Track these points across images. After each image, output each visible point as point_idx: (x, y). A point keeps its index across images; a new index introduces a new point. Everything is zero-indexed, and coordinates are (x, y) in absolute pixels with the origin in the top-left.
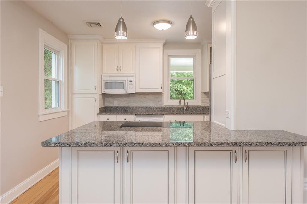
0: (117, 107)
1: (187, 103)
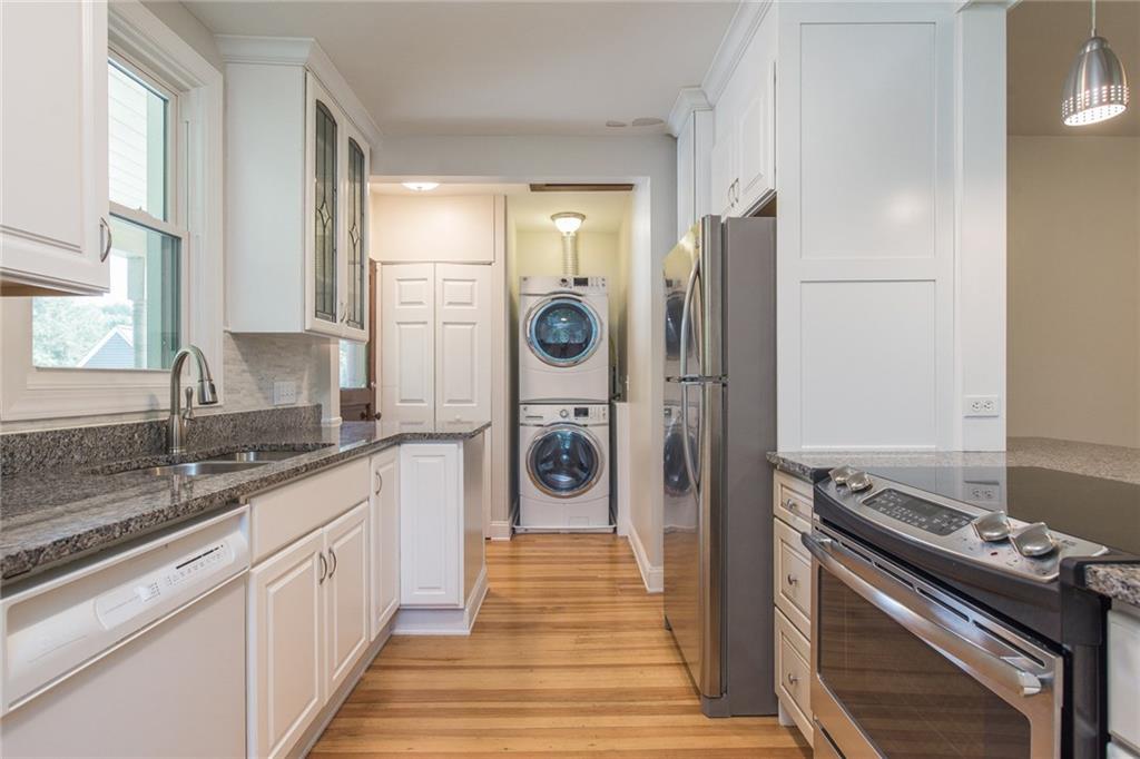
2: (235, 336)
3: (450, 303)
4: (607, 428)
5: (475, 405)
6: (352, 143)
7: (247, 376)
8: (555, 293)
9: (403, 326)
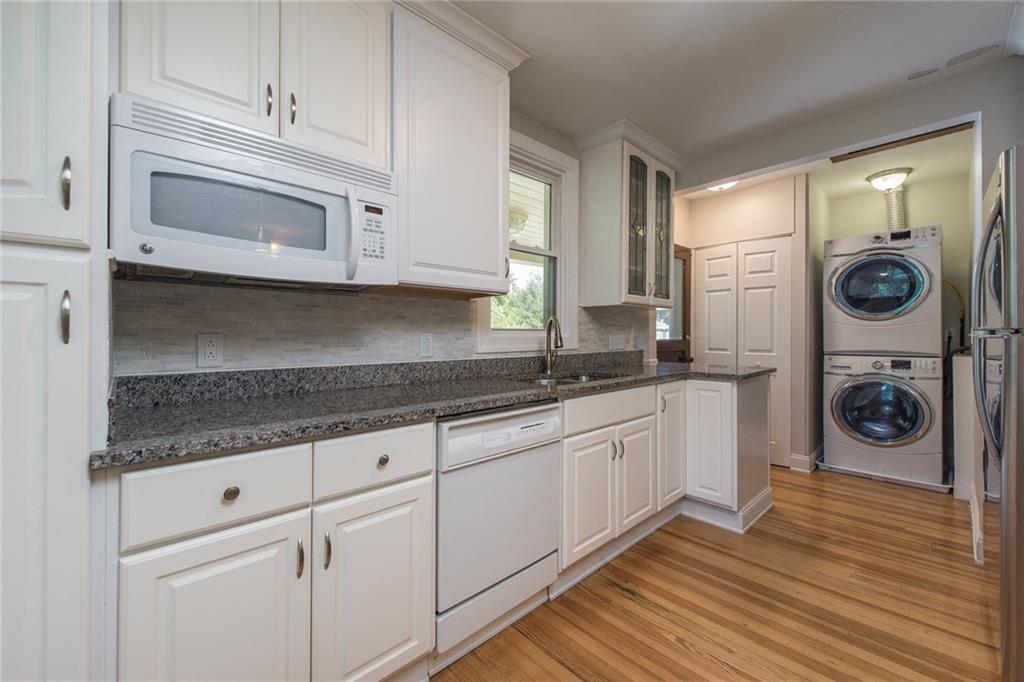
2: (585, 308)
3: (751, 273)
4: (940, 382)
5: (774, 354)
6: (659, 174)
7: (592, 332)
8: (871, 250)
9: (711, 294)
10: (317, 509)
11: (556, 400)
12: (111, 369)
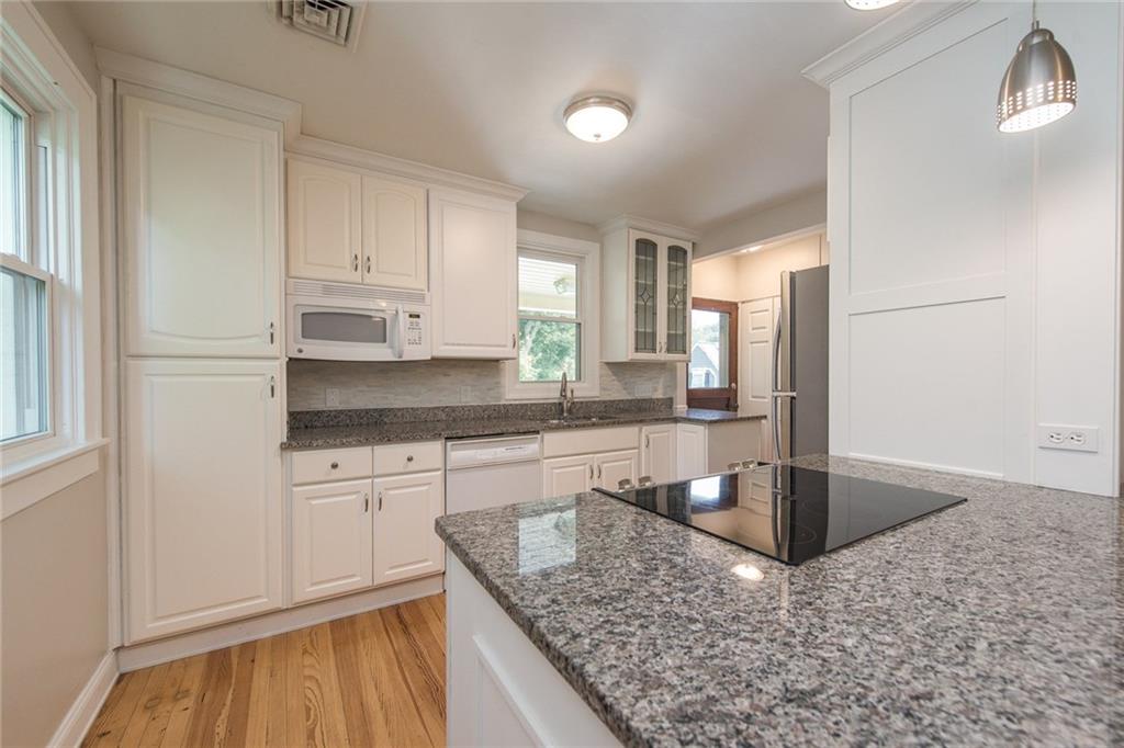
0: (341, 412)
1: (572, 392)
2: (608, 364)
6: (672, 248)
7: (616, 382)
9: (753, 345)
10: (376, 480)
11: (538, 432)
12: (289, 404)
